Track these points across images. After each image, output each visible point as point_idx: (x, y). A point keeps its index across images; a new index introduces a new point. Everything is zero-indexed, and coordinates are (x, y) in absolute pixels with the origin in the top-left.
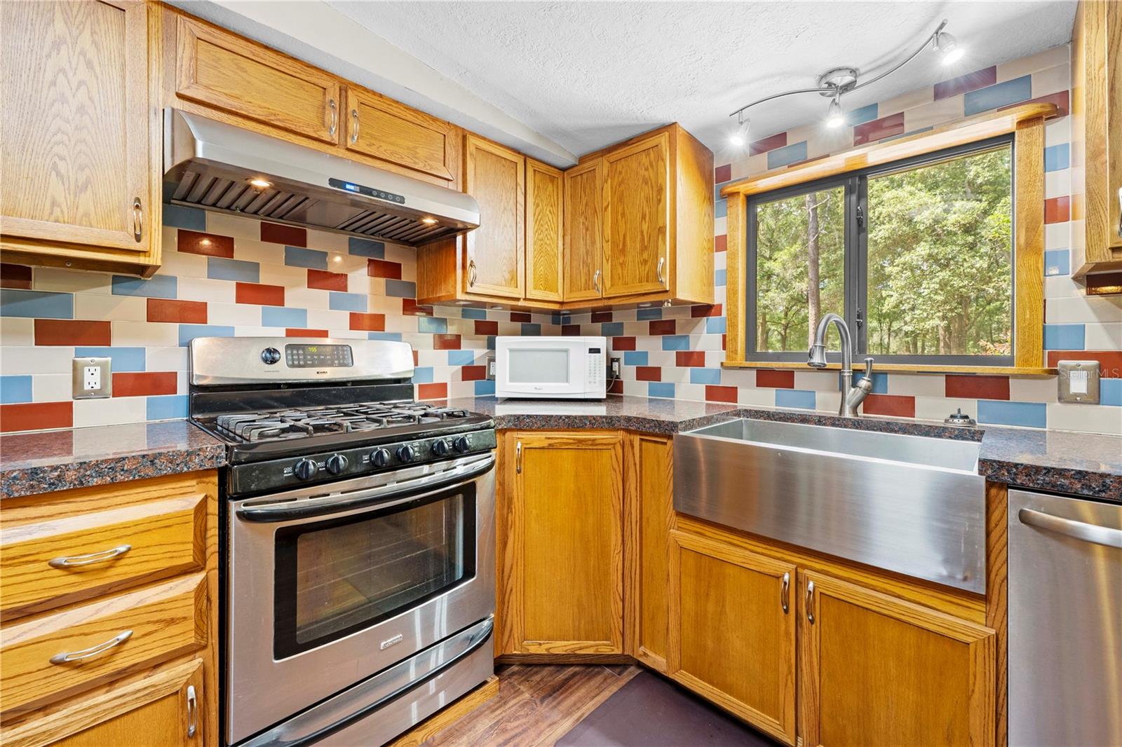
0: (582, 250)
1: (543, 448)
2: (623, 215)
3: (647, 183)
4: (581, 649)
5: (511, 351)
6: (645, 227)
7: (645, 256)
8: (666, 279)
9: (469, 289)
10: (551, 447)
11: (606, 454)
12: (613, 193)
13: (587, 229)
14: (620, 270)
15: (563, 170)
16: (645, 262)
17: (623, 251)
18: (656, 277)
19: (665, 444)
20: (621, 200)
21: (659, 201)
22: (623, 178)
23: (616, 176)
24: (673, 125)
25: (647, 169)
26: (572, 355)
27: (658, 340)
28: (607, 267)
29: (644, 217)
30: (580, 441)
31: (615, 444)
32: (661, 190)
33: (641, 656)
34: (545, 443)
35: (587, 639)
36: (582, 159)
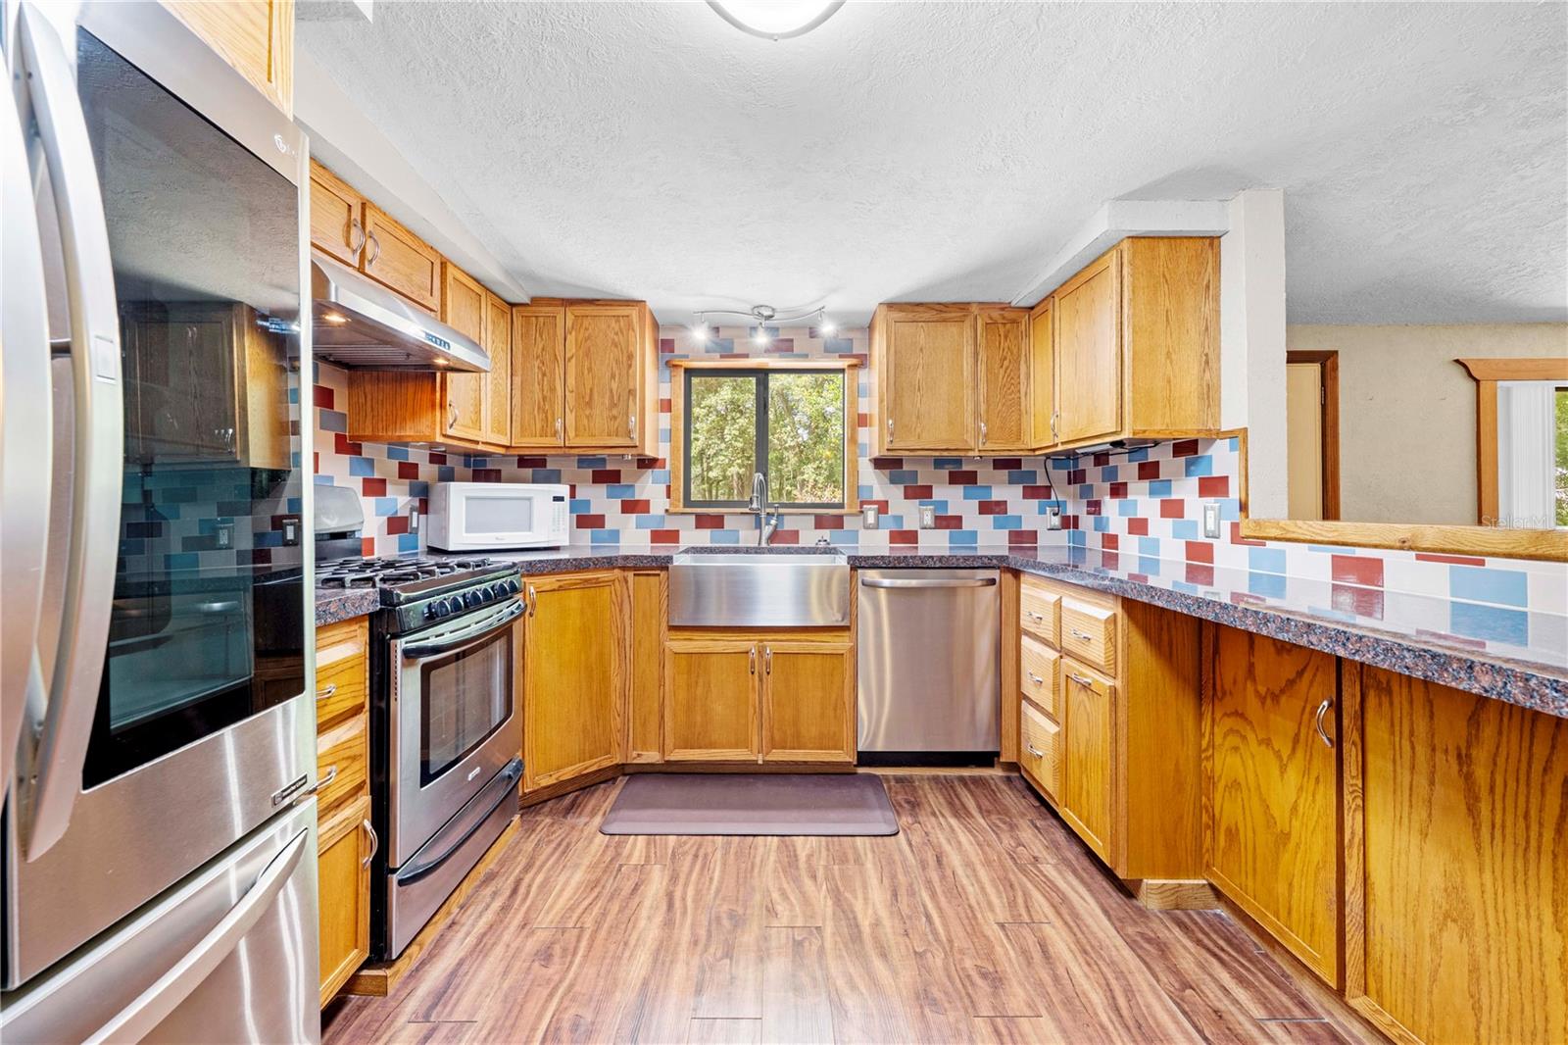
0: (538, 396)
1: (554, 590)
2: (590, 370)
3: (616, 346)
4: (586, 768)
5: (468, 498)
6: (614, 386)
7: (615, 412)
8: (636, 435)
9: (450, 432)
10: (560, 589)
11: (607, 589)
12: (578, 347)
13: (544, 375)
14: (586, 422)
15: (512, 305)
16: (615, 418)
17: (589, 404)
18: (628, 433)
19: (659, 575)
20: (587, 354)
21: (630, 366)
22: (590, 334)
23: (582, 331)
24: (641, 302)
25: (617, 334)
26: (536, 503)
27: (602, 489)
28: (571, 418)
29: (613, 376)
30: (586, 581)
31: (614, 580)
32: (631, 357)
33: (635, 758)
34: (556, 586)
35: (591, 758)
36: (536, 301)
